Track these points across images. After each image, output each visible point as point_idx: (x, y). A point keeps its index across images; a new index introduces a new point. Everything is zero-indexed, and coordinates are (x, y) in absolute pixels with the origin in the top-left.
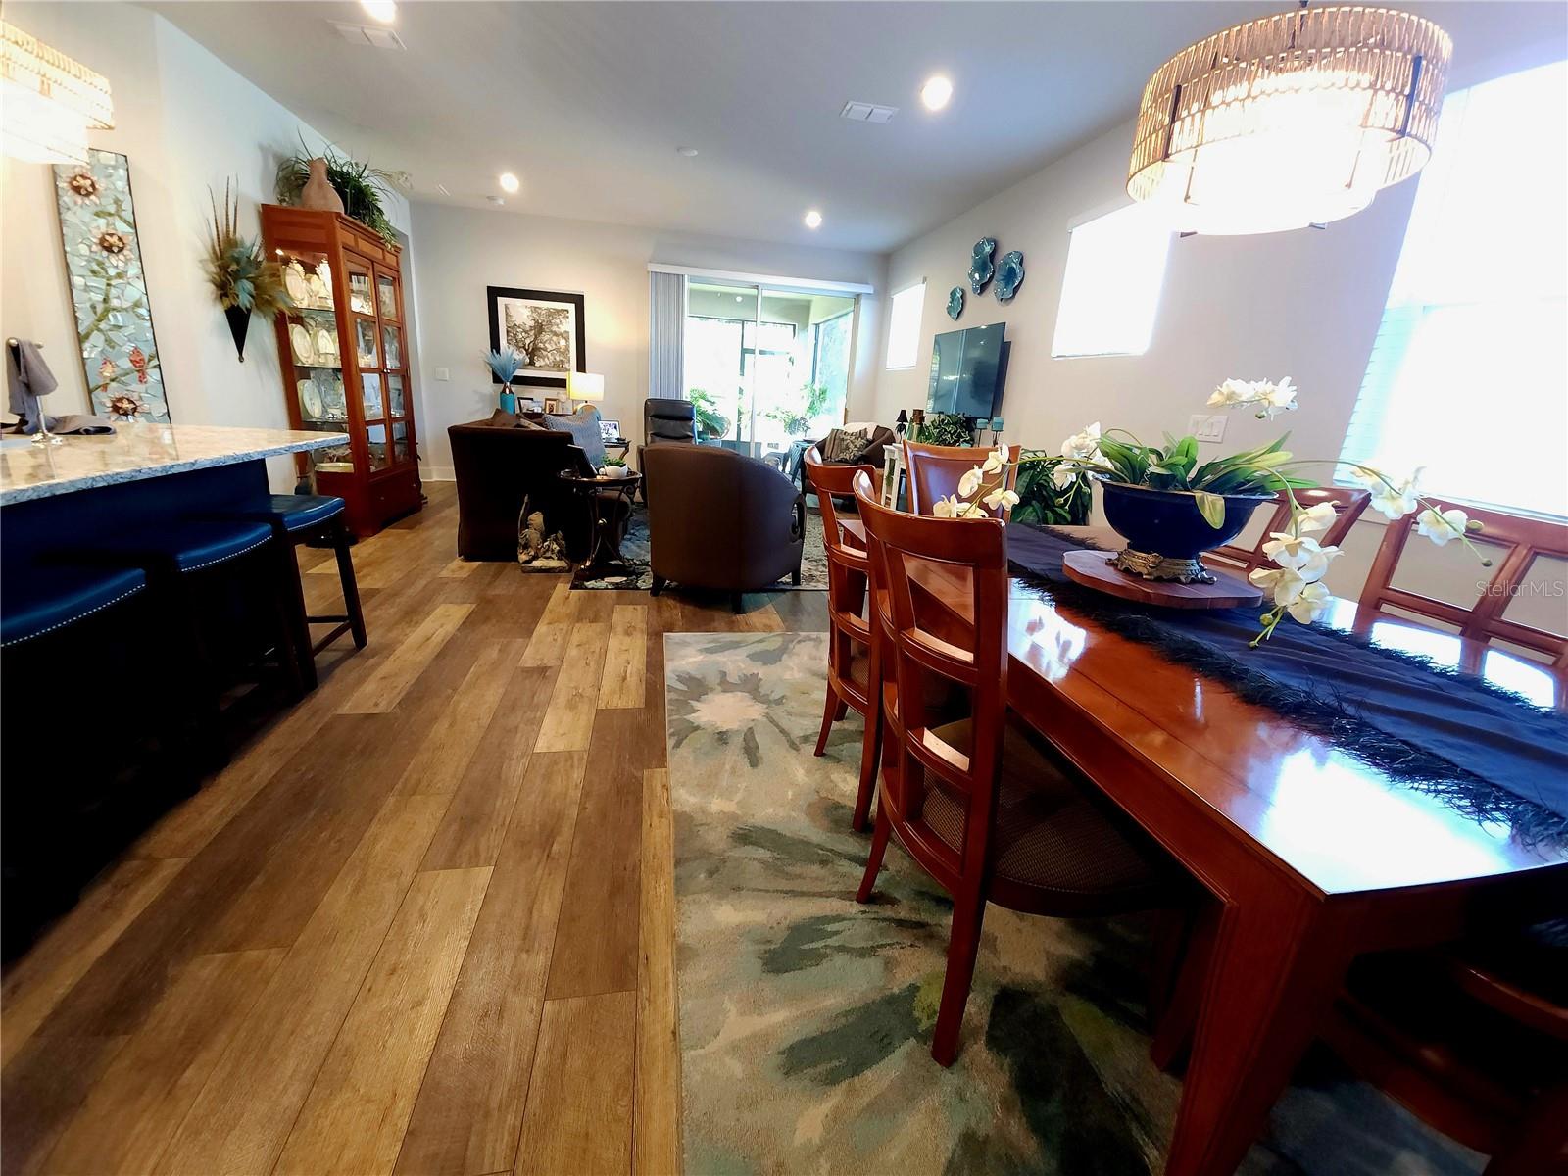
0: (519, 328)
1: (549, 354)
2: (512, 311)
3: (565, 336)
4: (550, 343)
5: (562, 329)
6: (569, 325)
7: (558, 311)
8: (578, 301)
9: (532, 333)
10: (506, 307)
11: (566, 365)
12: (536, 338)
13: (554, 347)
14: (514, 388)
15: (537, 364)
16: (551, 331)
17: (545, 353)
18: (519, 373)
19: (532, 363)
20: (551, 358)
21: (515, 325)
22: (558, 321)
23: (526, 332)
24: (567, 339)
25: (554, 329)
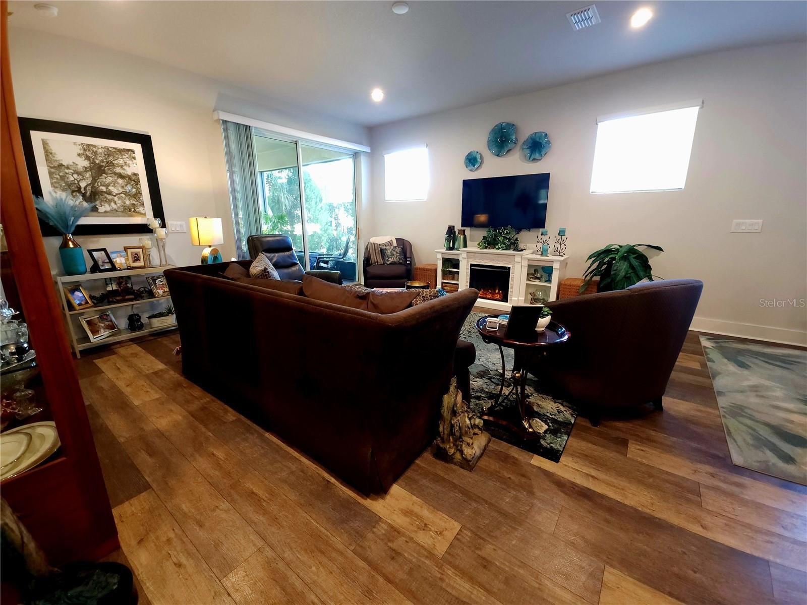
0: (68, 168)
1: (116, 199)
2: (53, 148)
3: (133, 179)
4: (114, 186)
5: (129, 171)
6: (138, 166)
7: (122, 151)
8: (145, 141)
9: (88, 175)
10: (45, 144)
11: (141, 209)
12: (94, 180)
13: (121, 190)
14: (80, 240)
15: (101, 209)
16: (115, 174)
17: (109, 197)
18: (83, 221)
19: (95, 209)
20: (119, 202)
21: (61, 165)
22: (121, 162)
23: (79, 173)
24: (137, 182)
25: (118, 170)
